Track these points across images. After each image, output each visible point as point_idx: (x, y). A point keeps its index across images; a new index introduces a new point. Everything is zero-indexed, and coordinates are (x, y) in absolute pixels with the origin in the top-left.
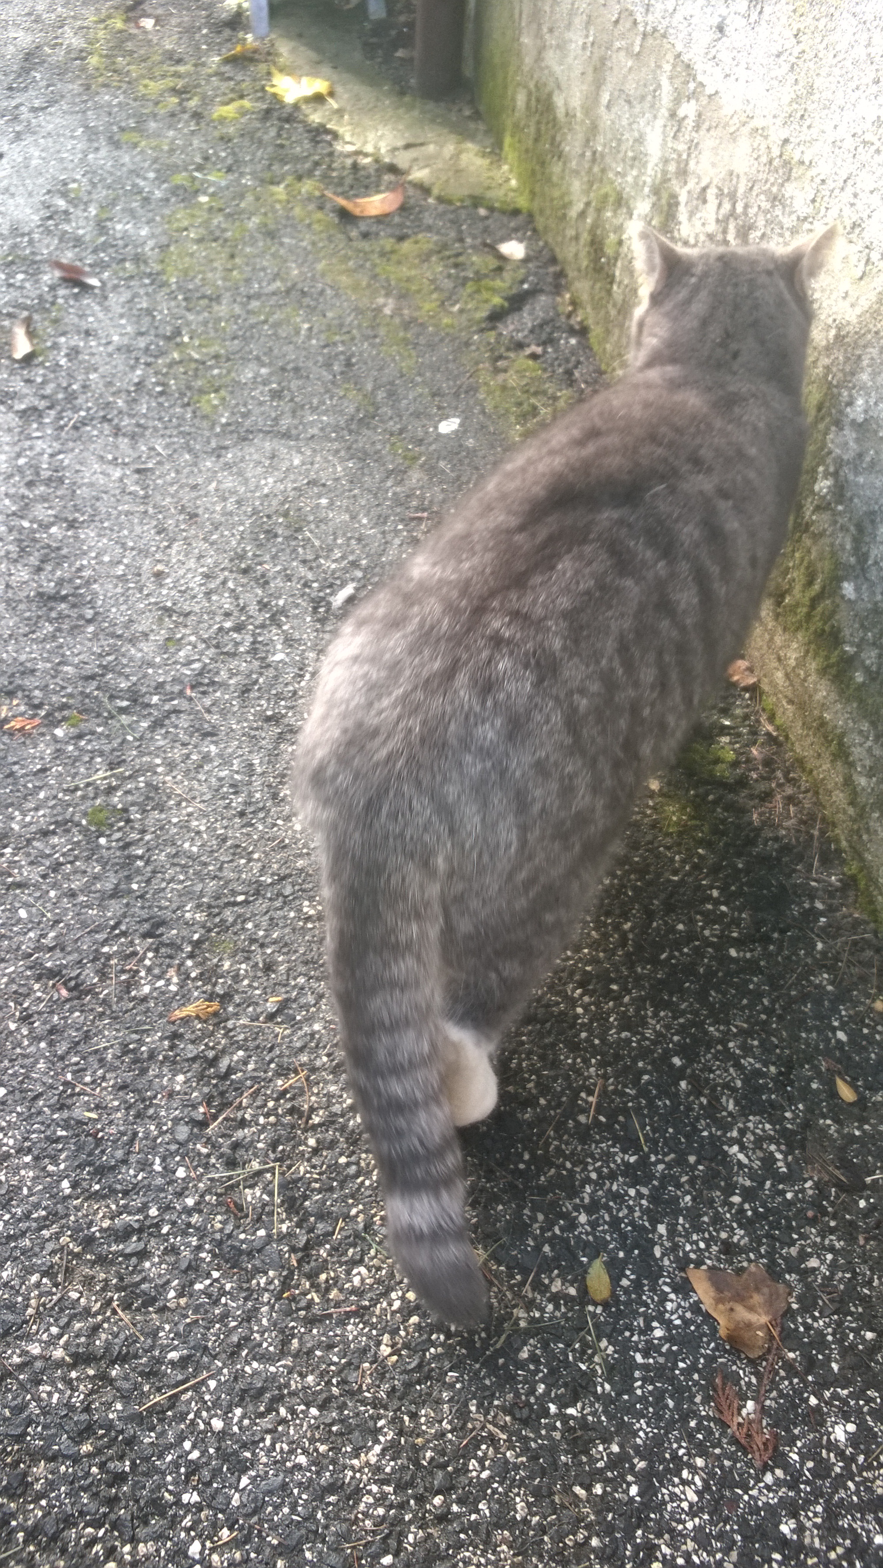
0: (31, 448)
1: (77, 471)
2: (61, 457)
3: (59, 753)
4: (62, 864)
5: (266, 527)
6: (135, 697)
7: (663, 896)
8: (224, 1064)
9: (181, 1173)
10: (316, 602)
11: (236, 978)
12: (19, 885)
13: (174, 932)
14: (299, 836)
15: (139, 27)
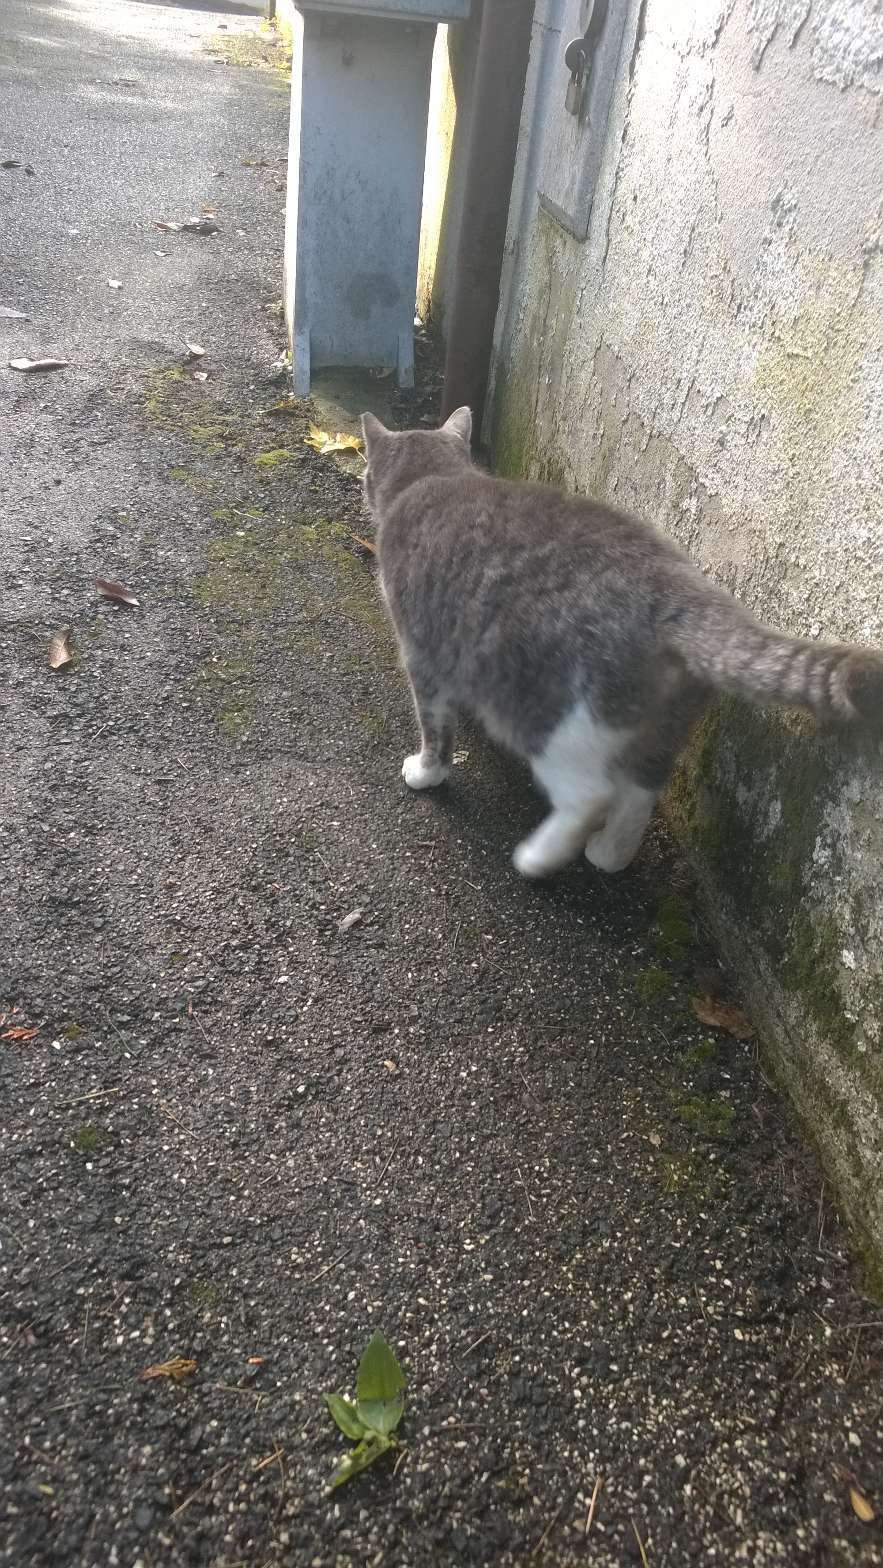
0: (58, 753)
1: (100, 779)
2: (87, 763)
3: (54, 1067)
4: (45, 1190)
5: (278, 845)
6: (135, 1010)
7: (664, 1264)
8: (196, 1434)
10: (323, 926)
11: (216, 1333)
13: (155, 1274)
14: (292, 1173)
15: (194, 379)
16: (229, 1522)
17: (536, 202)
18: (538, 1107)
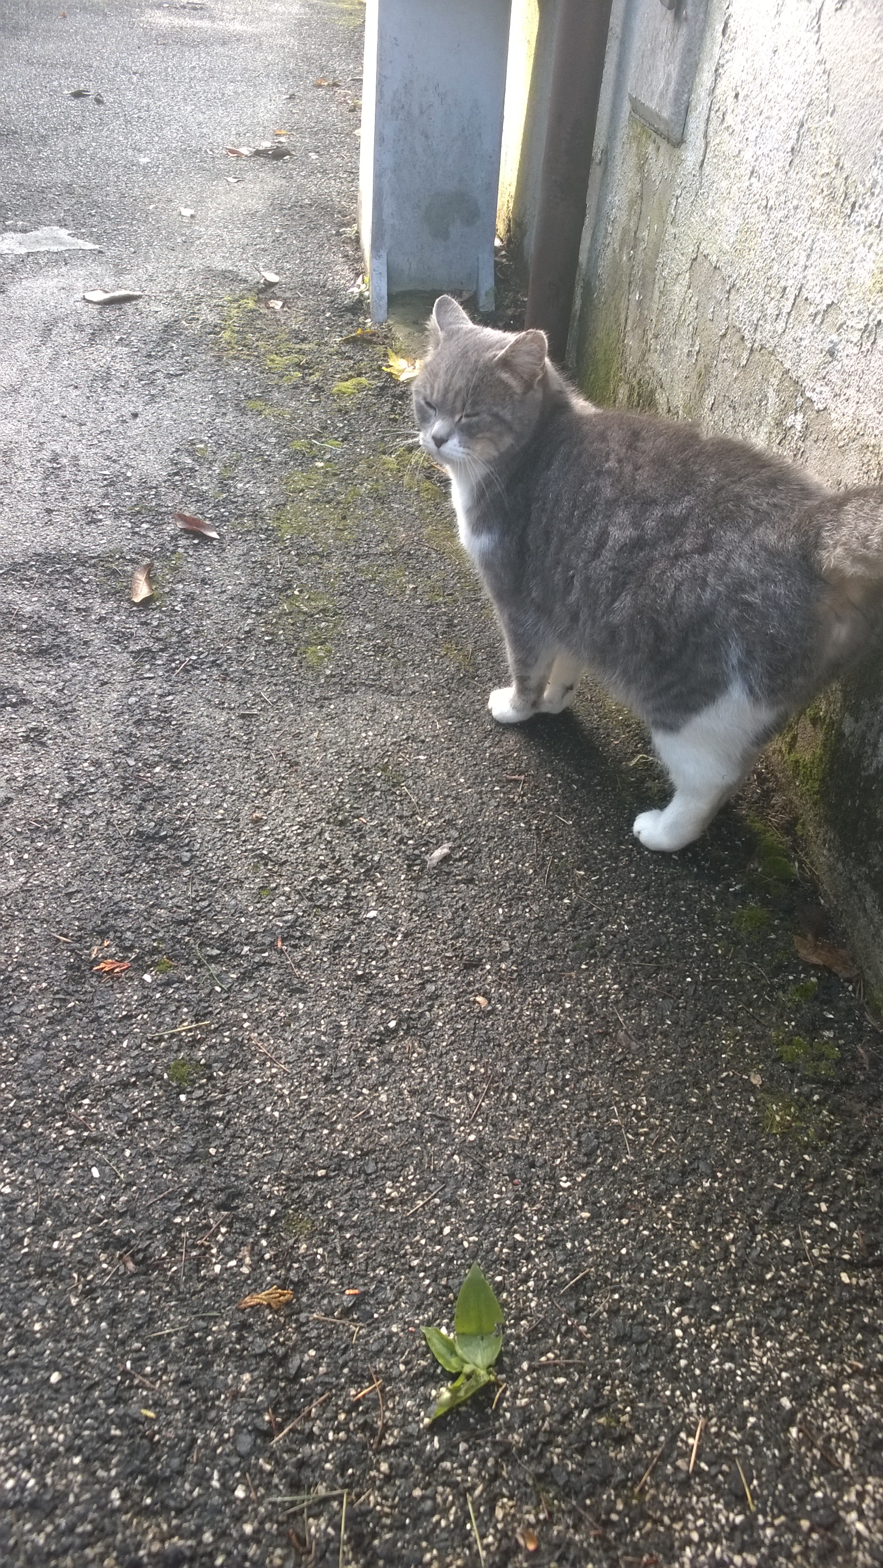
0: (142, 688)
1: (184, 713)
2: (170, 698)
3: (146, 999)
4: (140, 1121)
5: (364, 780)
6: (225, 944)
7: (767, 1205)
8: (294, 1363)
9: (240, 1493)
10: (412, 860)
11: (313, 1264)
12: (94, 1140)
13: (251, 1205)
14: (384, 1108)
15: (268, 308)
16: (329, 1450)
17: (627, 106)
18: (634, 1045)
